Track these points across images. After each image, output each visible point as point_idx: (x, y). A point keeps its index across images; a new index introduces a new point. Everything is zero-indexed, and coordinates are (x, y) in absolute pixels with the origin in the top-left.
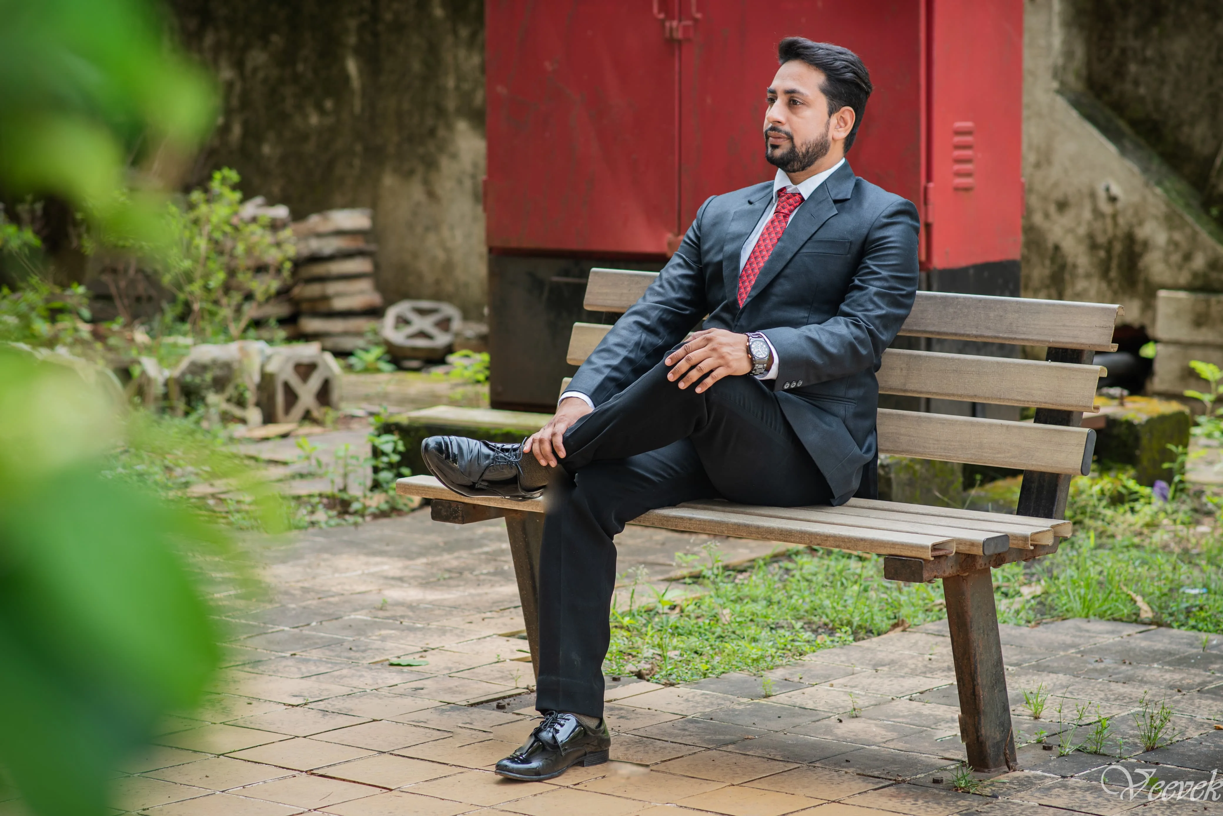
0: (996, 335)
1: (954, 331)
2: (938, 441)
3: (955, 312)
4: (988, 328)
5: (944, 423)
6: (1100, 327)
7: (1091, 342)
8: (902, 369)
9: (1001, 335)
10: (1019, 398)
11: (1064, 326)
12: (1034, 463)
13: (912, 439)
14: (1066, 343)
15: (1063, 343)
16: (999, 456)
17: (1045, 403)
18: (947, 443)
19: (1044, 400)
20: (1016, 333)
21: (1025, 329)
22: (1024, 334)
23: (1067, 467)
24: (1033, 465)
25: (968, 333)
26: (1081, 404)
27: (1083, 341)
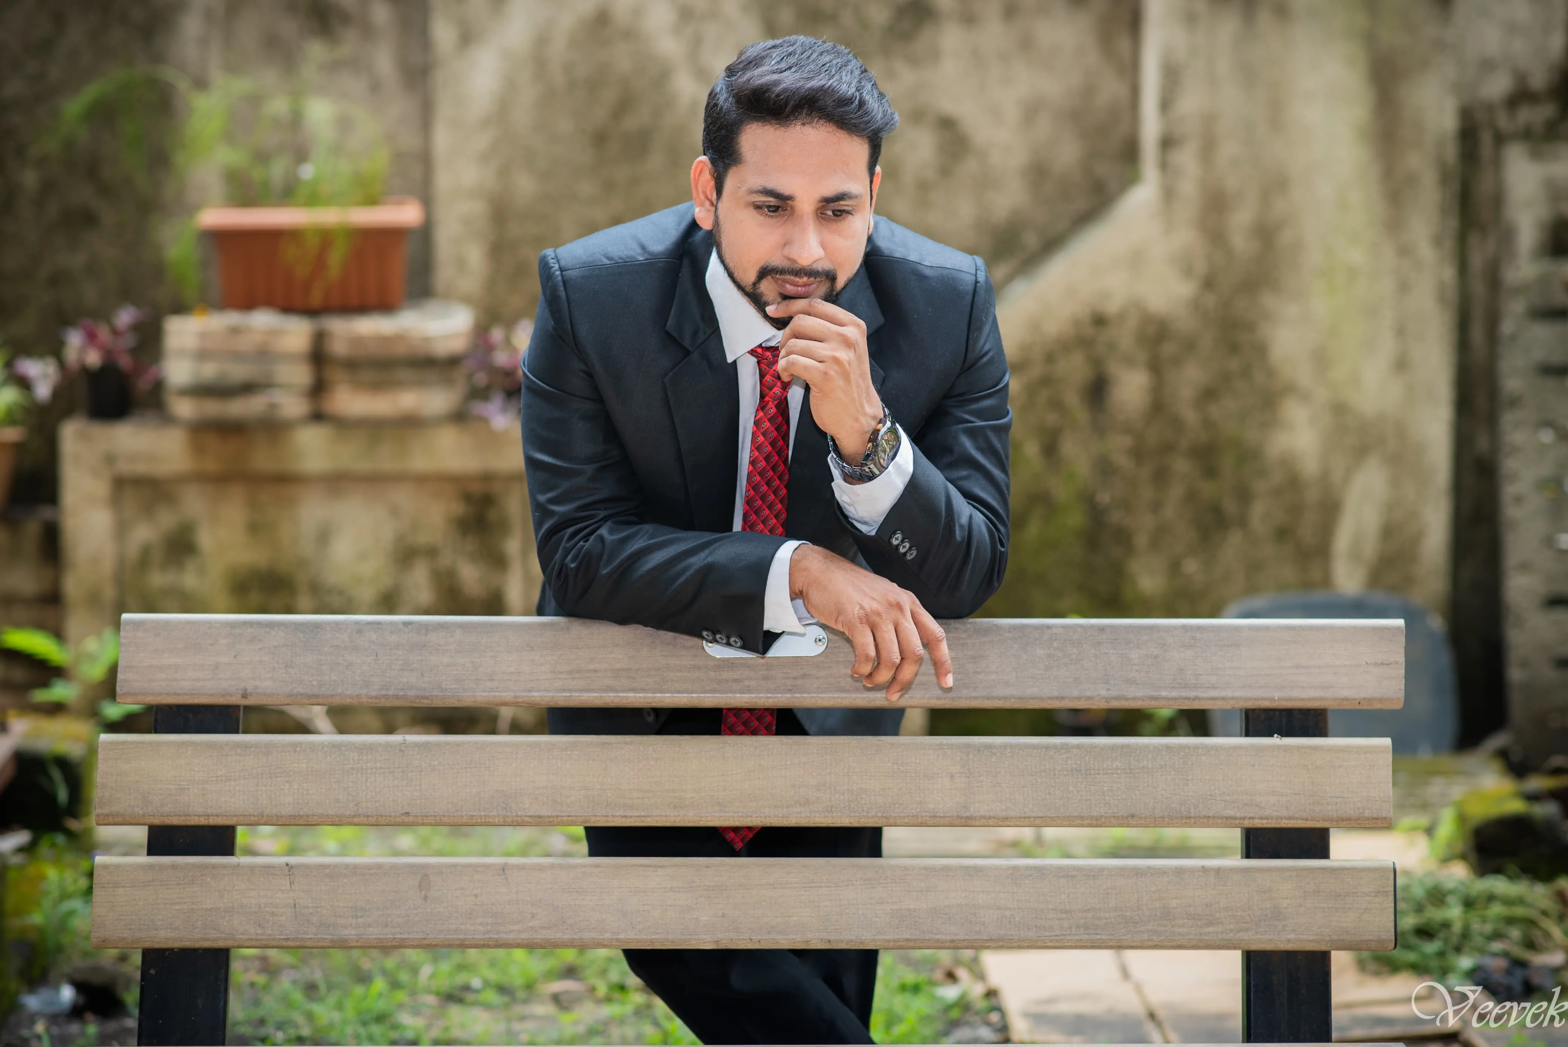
0: (1154, 694)
1: (1056, 694)
2: (1066, 912)
3: (1049, 656)
4: (1131, 682)
5: (1073, 877)
6: (1376, 664)
7: (1362, 694)
8: (952, 776)
9: (1164, 694)
10: (1231, 813)
11: (1298, 667)
12: (1291, 936)
13: (1008, 913)
14: (1309, 699)
15: (1303, 700)
16: (1211, 929)
17: (1290, 818)
18: (1090, 915)
19: (1285, 813)
20: (1196, 687)
21: (1213, 679)
22: (1214, 687)
23: (1363, 938)
24: (1289, 941)
25: (1088, 694)
26: (1367, 813)
27: (1346, 693)
